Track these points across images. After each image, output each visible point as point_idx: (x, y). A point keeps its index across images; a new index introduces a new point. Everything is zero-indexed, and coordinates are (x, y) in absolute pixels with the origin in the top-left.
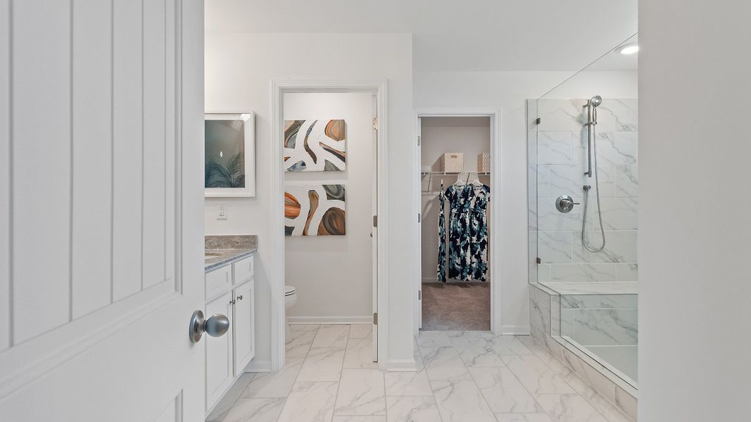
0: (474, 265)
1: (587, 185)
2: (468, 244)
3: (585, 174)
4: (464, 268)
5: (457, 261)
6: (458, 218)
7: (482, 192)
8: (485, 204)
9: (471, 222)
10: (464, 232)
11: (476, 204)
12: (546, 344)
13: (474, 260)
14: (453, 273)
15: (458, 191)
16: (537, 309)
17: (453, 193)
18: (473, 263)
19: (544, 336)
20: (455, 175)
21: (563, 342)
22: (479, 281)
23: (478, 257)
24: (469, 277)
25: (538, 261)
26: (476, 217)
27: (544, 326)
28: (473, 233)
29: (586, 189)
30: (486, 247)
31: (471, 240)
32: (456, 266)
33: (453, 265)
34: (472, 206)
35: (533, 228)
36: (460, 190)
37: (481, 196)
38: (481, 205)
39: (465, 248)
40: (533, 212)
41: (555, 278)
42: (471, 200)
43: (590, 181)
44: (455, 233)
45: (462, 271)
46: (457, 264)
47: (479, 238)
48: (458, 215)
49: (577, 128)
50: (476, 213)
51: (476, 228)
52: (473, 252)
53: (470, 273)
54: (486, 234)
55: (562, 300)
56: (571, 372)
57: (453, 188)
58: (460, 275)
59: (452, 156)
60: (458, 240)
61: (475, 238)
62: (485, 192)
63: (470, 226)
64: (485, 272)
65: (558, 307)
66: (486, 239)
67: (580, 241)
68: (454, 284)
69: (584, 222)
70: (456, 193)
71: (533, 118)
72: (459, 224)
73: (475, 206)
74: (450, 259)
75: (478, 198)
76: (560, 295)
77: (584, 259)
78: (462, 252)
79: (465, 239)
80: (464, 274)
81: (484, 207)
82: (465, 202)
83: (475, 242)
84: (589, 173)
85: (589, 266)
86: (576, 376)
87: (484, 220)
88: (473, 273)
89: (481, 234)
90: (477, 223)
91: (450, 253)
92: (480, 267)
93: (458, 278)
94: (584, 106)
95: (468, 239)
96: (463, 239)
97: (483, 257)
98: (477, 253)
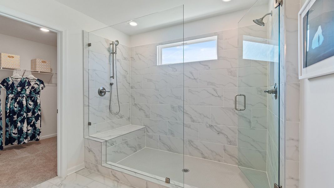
0: (29, 132)
1: (112, 82)
2: (25, 118)
3: (111, 77)
4: (21, 135)
5: (14, 132)
6: (15, 101)
7: (36, 84)
8: (39, 91)
9: (27, 103)
10: (20, 111)
11: (31, 91)
12: (98, 171)
13: (30, 128)
14: (10, 140)
15: (15, 82)
16: (91, 152)
17: (10, 83)
18: (29, 130)
19: (96, 166)
20: (11, 70)
21: (109, 166)
22: (34, 141)
23: (33, 126)
24: (26, 141)
25: (90, 124)
26: (31, 100)
27: (97, 161)
28: (28, 110)
29: (111, 84)
30: (40, 118)
31: (27, 115)
32: (13, 135)
33: (10, 135)
34: (28, 92)
35: (87, 105)
36: (17, 81)
37: (36, 86)
38: (36, 92)
39: (22, 122)
40: (86, 96)
41: (98, 132)
42: (28, 88)
43: (113, 81)
44: (12, 112)
45: (19, 138)
46: (14, 133)
47: (34, 113)
48: (15, 99)
49: (107, 54)
50: (31, 98)
51: (31, 107)
52: (28, 123)
53: (26, 138)
54: (40, 110)
55: (107, 143)
56: (118, 182)
57: (10, 79)
58: (17, 141)
59: (9, 57)
60: (15, 117)
61: (30, 114)
62: (38, 83)
63: (27, 106)
64: (39, 135)
65: (105, 147)
66: (40, 114)
67: (108, 110)
68: (10, 149)
69: (110, 100)
70: (13, 83)
71: (86, 42)
72: (16, 105)
73: (30, 93)
74: (7, 131)
75: (33, 87)
76: (106, 141)
77: (110, 119)
78: (19, 124)
79: (22, 115)
80: (21, 139)
81: (38, 93)
82: (22, 90)
83: (30, 116)
84: (113, 77)
85: (112, 122)
86: (122, 183)
87: (38, 101)
88: (29, 137)
89: (36, 111)
90: (32, 103)
91: (7, 126)
92: (35, 132)
93: (16, 143)
94: (110, 44)
95: (25, 115)
96: (19, 115)
97: (38, 125)
98: (32, 123)
